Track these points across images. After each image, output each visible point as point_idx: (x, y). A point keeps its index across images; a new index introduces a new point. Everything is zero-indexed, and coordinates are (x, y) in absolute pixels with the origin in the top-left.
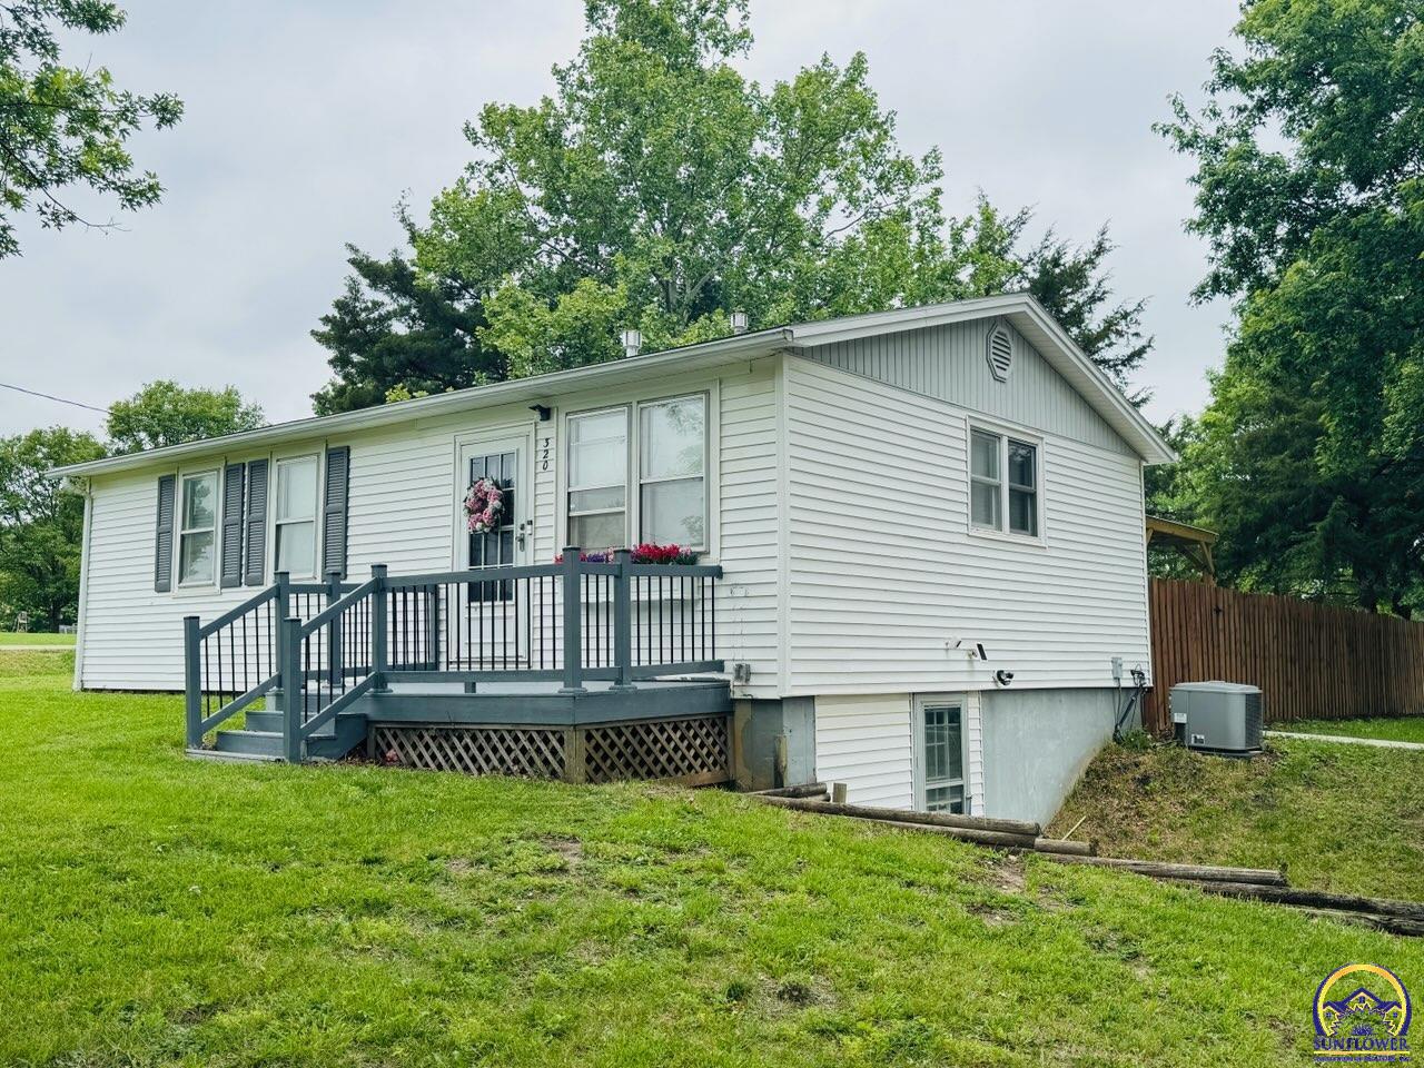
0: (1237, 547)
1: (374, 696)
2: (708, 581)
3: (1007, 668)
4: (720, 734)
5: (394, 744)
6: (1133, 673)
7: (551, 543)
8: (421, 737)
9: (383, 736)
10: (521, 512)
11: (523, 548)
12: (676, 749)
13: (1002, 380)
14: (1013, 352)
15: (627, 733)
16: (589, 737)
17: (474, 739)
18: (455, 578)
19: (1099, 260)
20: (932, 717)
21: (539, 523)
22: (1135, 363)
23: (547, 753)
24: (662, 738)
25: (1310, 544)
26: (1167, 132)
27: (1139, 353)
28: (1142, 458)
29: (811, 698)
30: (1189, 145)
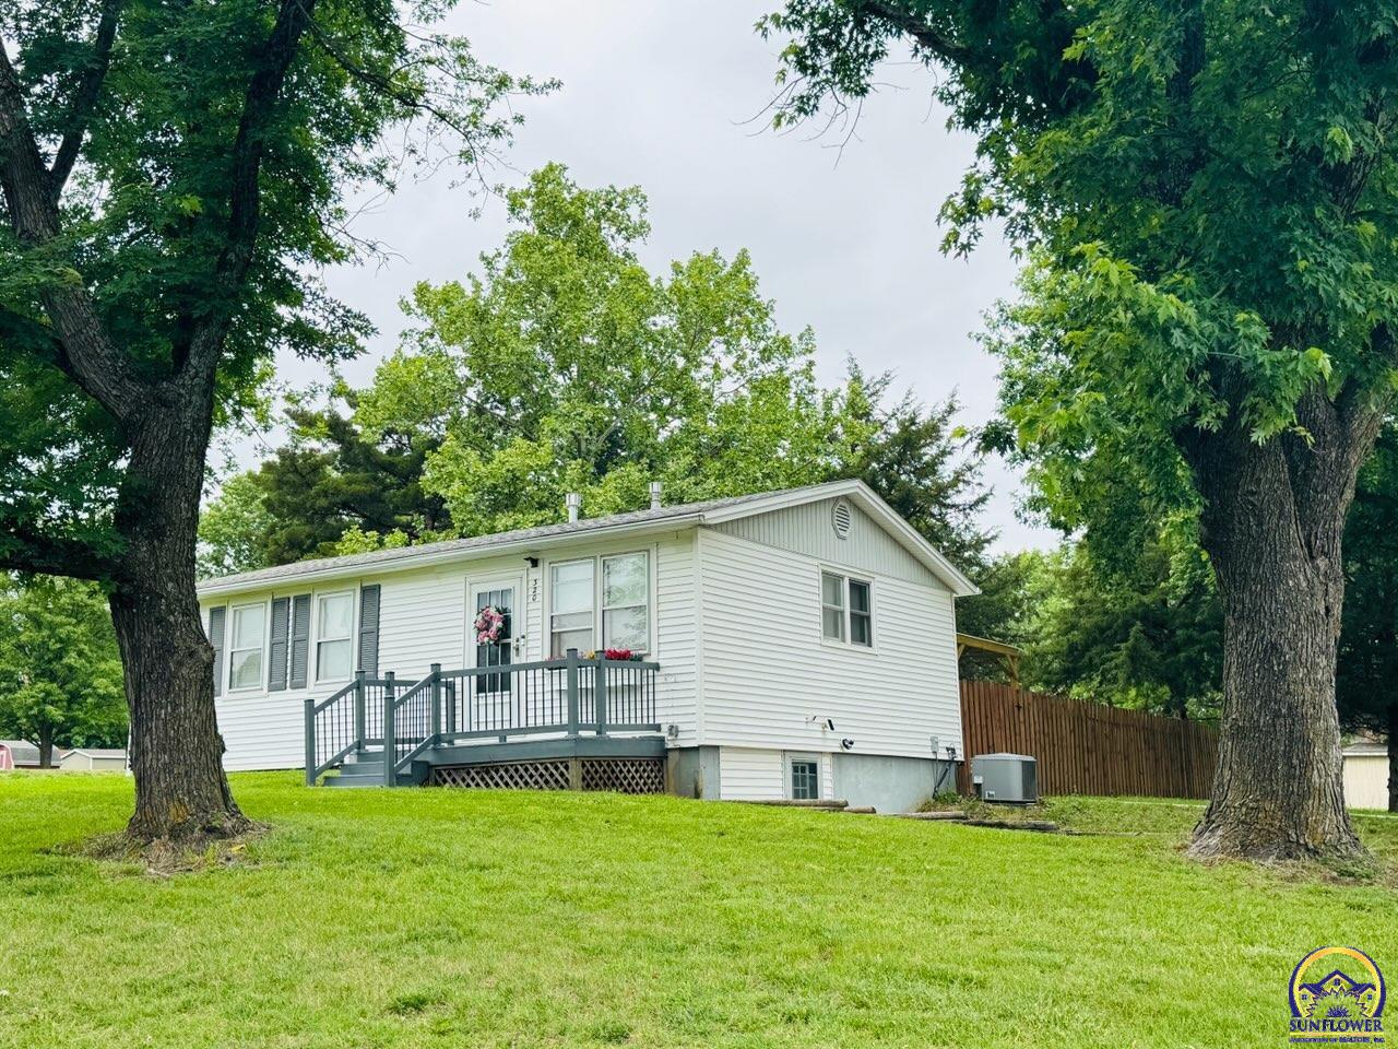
0: (1067, 664)
1: (434, 749)
2: (651, 672)
3: (849, 739)
4: (659, 771)
5: (449, 779)
6: (948, 749)
7: (539, 651)
8: (468, 773)
9: (440, 775)
10: (516, 630)
11: (518, 655)
12: (633, 778)
13: (844, 539)
14: (851, 518)
15: (605, 764)
16: (584, 765)
17: (507, 771)
18: (469, 673)
19: (950, 418)
20: (798, 768)
21: (530, 637)
22: (979, 508)
23: (557, 776)
24: (625, 770)
25: (1117, 661)
26: (979, 339)
27: (983, 500)
28: (952, 591)
29: (717, 747)
30: (995, 350)
